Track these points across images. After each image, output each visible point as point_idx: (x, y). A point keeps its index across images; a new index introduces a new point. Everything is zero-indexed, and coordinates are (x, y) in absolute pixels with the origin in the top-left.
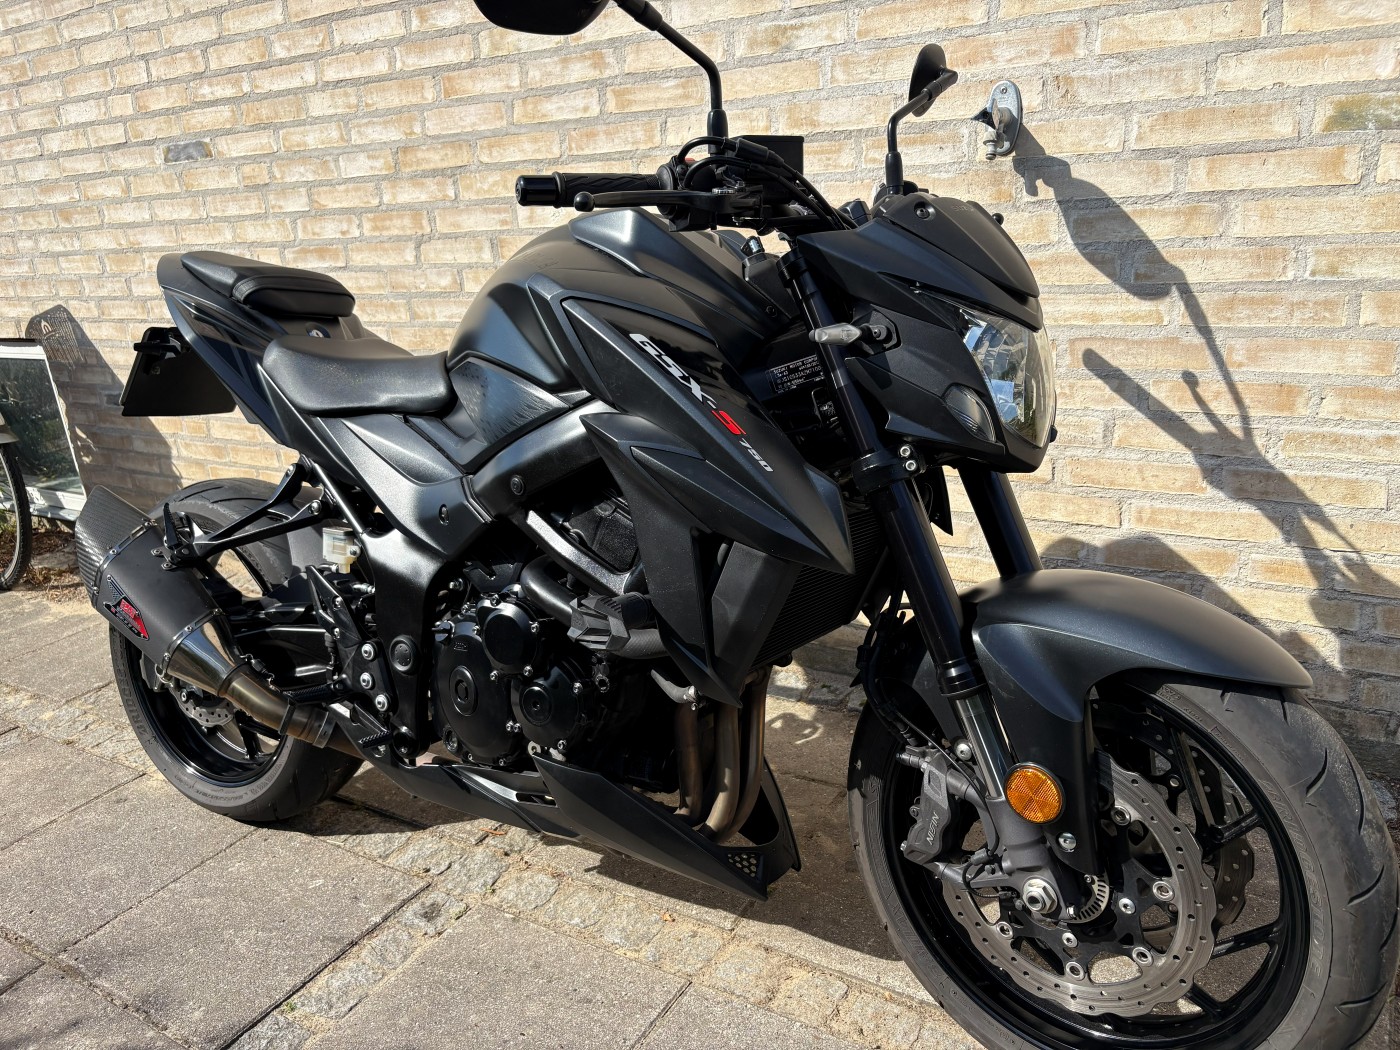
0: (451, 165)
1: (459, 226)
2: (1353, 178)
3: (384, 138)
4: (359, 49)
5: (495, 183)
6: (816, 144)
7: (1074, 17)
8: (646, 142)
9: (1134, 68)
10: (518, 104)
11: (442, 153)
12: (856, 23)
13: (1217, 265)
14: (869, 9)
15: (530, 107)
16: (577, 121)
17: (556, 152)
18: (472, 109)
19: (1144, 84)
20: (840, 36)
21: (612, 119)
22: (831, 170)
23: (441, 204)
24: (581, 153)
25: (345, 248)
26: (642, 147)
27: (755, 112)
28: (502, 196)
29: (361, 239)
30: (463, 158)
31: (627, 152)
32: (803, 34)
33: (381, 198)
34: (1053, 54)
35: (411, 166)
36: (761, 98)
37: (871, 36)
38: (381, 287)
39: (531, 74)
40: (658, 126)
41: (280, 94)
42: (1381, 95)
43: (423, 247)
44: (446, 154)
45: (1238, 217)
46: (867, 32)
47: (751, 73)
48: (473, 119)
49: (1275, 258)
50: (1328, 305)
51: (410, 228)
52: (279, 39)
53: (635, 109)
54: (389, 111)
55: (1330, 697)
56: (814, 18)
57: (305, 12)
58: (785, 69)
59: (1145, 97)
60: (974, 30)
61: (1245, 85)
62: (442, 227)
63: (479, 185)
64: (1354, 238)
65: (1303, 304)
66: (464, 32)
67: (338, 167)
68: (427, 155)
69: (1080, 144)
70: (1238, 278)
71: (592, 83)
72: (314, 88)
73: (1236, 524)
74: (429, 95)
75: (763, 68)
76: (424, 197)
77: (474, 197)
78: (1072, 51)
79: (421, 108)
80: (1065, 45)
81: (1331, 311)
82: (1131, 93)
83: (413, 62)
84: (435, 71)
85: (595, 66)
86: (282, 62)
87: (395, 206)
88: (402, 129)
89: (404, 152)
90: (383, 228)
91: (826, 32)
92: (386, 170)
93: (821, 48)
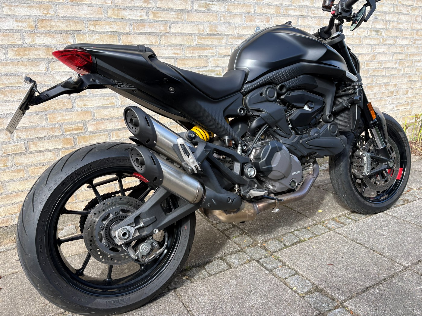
0: (73, 29)
3: (28, 13)
5: (97, 39)
6: (216, 37)
7: (269, 15)
8: (164, 30)
10: (110, 10)
11: (67, 24)
12: (226, 7)
14: (229, 4)
15: (116, 12)
16: (138, 20)
17: (128, 30)
18: (86, 8)
20: (222, 9)
21: (151, 21)
22: (220, 44)
24: (139, 31)
26: (163, 32)
27: (200, 26)
31: (157, 33)
32: (213, 6)
34: (266, 22)
35: (47, 27)
36: (201, 22)
37: (230, 11)
40: (169, 26)
43: (51, 64)
44: (70, 25)
46: (229, 10)
47: (199, 15)
48: (86, 12)
51: (43, 55)
53: (160, 19)
56: (216, 3)
58: (208, 15)
60: (252, 14)
63: (88, 39)
68: (58, 24)
71: (144, 8)
75: (202, 14)
76: (53, 42)
78: (269, 22)
79: (55, 4)
80: (268, 22)
85: (145, 2)
87: (34, 45)
88: (41, 11)
89: (42, 21)
90: (24, 55)
91: (219, 7)
92: (29, 28)
93: (218, 11)
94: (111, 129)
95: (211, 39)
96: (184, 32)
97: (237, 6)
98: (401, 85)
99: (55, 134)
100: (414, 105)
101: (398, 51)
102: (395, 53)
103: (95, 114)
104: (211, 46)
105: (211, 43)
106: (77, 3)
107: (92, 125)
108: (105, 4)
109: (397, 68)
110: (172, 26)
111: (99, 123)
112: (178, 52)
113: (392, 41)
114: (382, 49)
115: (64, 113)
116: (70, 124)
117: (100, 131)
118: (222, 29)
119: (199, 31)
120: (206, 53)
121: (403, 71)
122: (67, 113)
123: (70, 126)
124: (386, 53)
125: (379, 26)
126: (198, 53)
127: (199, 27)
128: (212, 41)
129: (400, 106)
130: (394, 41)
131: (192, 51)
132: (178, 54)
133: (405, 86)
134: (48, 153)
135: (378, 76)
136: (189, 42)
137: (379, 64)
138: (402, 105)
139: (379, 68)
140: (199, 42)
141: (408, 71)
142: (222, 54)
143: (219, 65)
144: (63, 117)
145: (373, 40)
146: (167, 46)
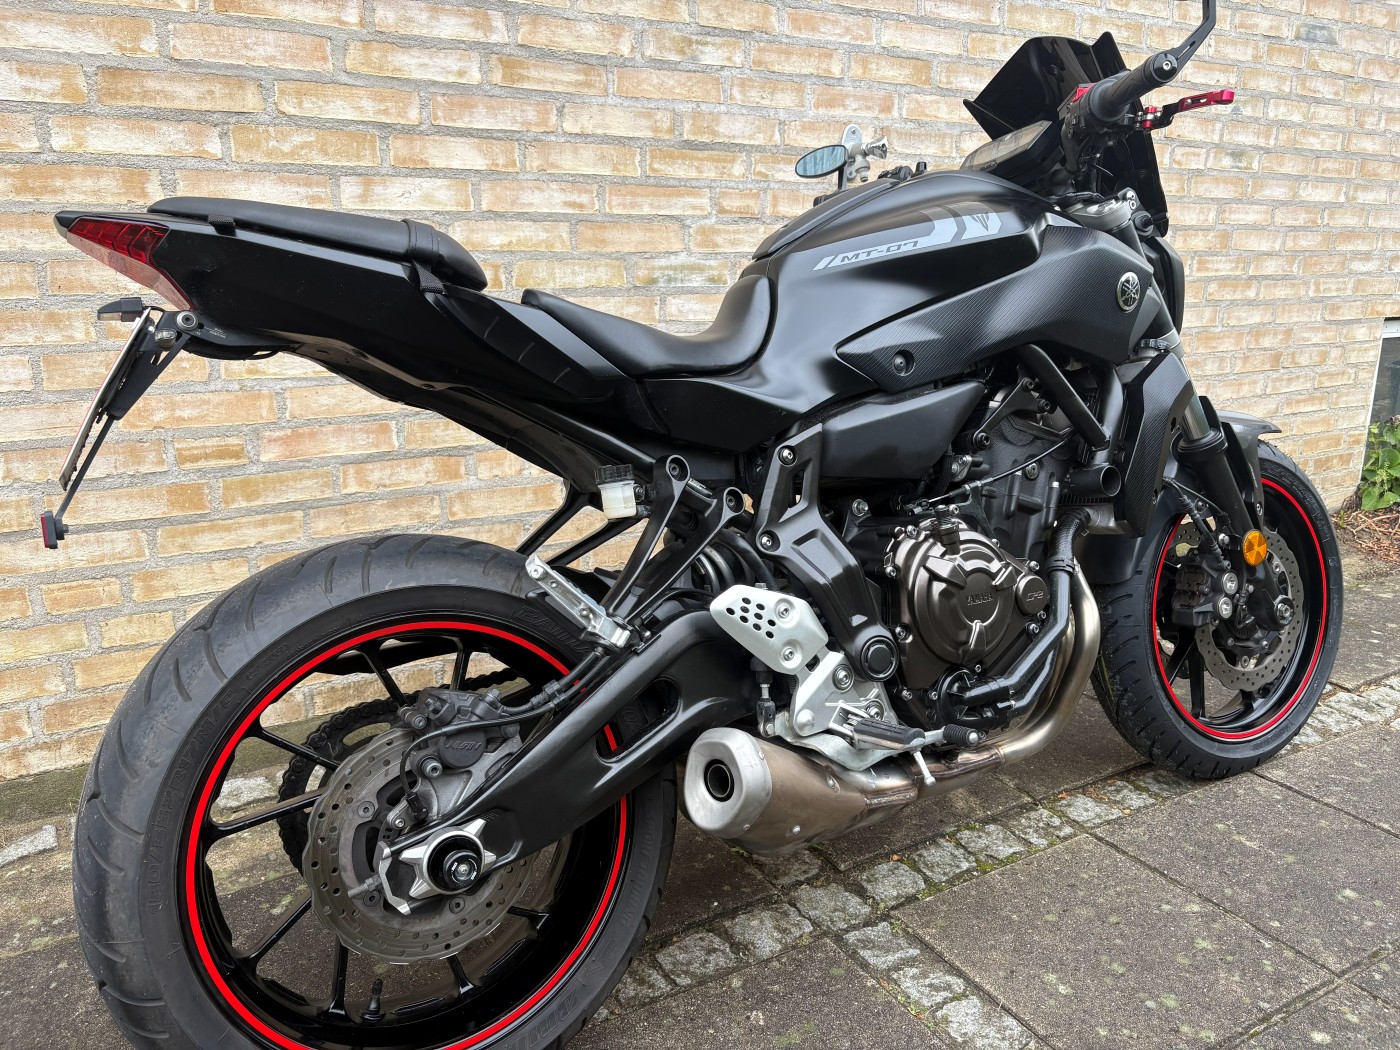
0: (219, 108)
3: (65, 47)
5: (304, 145)
6: (714, 153)
8: (538, 124)
11: (204, 88)
12: (752, 53)
14: (762, 44)
15: (376, 54)
16: (448, 85)
17: (413, 115)
18: (270, 37)
20: (739, 61)
21: (497, 91)
23: (191, 162)
26: (534, 129)
27: (659, 115)
28: (316, 162)
31: (514, 131)
32: (707, 51)
33: (45, 138)
35: (129, 98)
37: (763, 67)
39: (380, 13)
40: (555, 109)
44: (211, 92)
46: (760, 63)
47: (658, 77)
48: (271, 51)
51: (113, 194)
53: (526, 86)
56: (718, 40)
58: (689, 79)
63: (272, 143)
68: (169, 87)
71: (473, 46)
75: (669, 73)
76: (150, 150)
77: (259, 159)
85: (476, 26)
87: (81, 155)
88: (113, 40)
89: (113, 75)
90: (44, 190)
91: (727, 55)
92: (65, 97)
93: (722, 67)
94: (340, 457)
95: (698, 159)
96: (607, 132)
97: (788, 53)
98: (1305, 335)
99: (144, 469)
100: (1344, 399)
101: (1300, 222)
102: (1294, 228)
103: (288, 403)
104: (694, 183)
105: (694, 174)
106: (240, 19)
107: (275, 440)
108: (337, 25)
109: (1295, 278)
110: (566, 110)
111: (301, 436)
112: (584, 199)
113: (1283, 190)
114: (1251, 215)
115: (178, 398)
116: (196, 435)
117: (304, 461)
118: (734, 129)
119: (656, 130)
120: (677, 207)
121: (1313, 287)
122: (188, 397)
123: (197, 443)
124: (1263, 228)
125: (1245, 138)
126: (651, 205)
127: (658, 117)
128: (697, 168)
129: (1298, 402)
130: (1291, 189)
131: (628, 199)
132: (581, 206)
133: (1316, 338)
134: (116, 535)
135: (1232, 302)
136: (622, 167)
137: (1238, 262)
138: (1304, 401)
139: (1236, 278)
140: (653, 170)
141: (1329, 289)
142: (730, 212)
143: (721, 250)
144: (174, 410)
145: (1222, 186)
146: (548, 177)
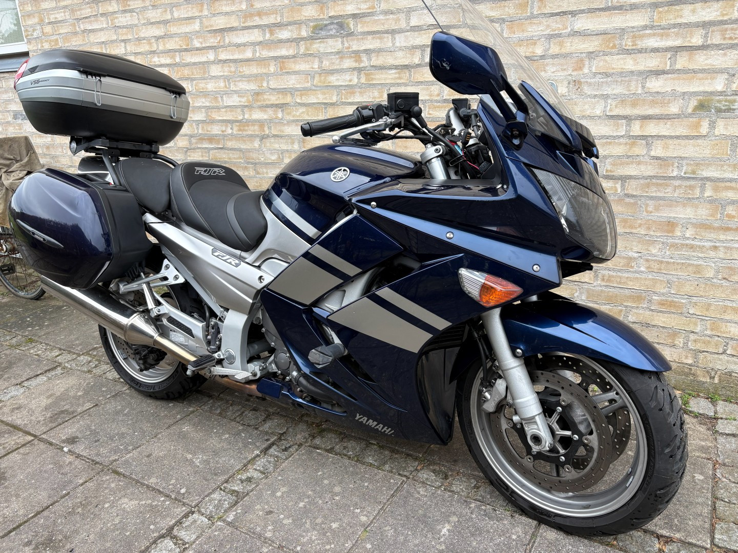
1: (283, 132)
2: (704, 133)
4: (238, 46)
7: (584, 55)
9: (609, 79)
10: (317, 76)
13: (643, 168)
19: (614, 86)
24: (347, 101)
25: (224, 139)
29: (232, 135)
30: (288, 99)
34: (573, 71)
38: (240, 158)
41: (194, 64)
42: (717, 98)
43: (264, 140)
45: (653, 147)
49: (669, 166)
50: (691, 188)
52: (197, 37)
54: (250, 76)
55: (685, 361)
57: (211, 26)
59: (614, 92)
60: (538, 58)
61: (659, 90)
62: (274, 132)
64: (704, 159)
65: (680, 186)
66: (291, 42)
67: (222, 100)
69: (583, 111)
70: (652, 174)
72: (213, 62)
73: (647, 282)
74: (272, 69)
78: (582, 70)
79: (268, 75)
80: (579, 67)
81: (692, 190)
82: (608, 91)
83: (266, 53)
84: (275, 58)
86: (198, 49)
